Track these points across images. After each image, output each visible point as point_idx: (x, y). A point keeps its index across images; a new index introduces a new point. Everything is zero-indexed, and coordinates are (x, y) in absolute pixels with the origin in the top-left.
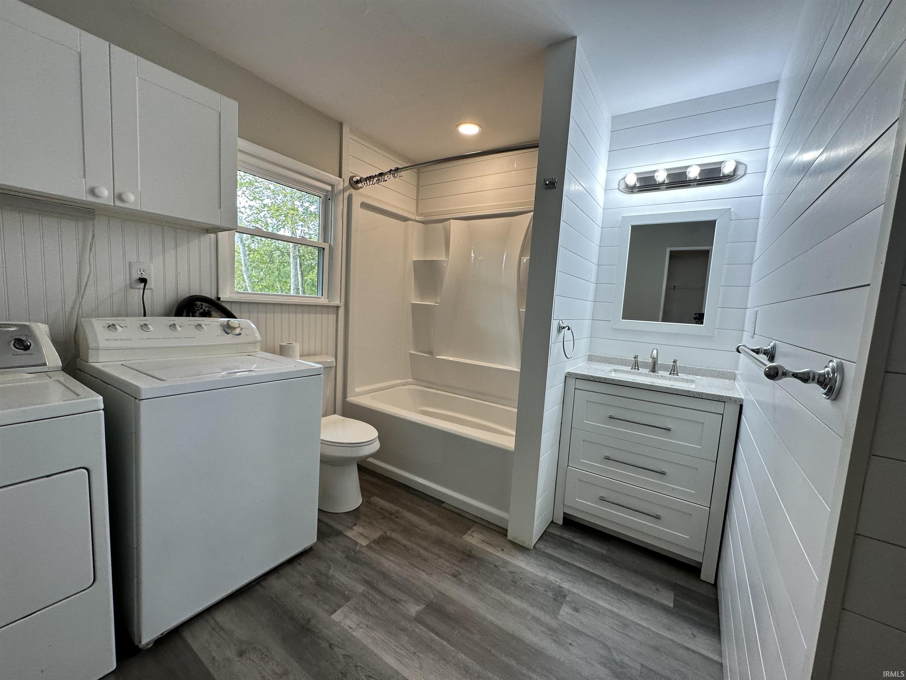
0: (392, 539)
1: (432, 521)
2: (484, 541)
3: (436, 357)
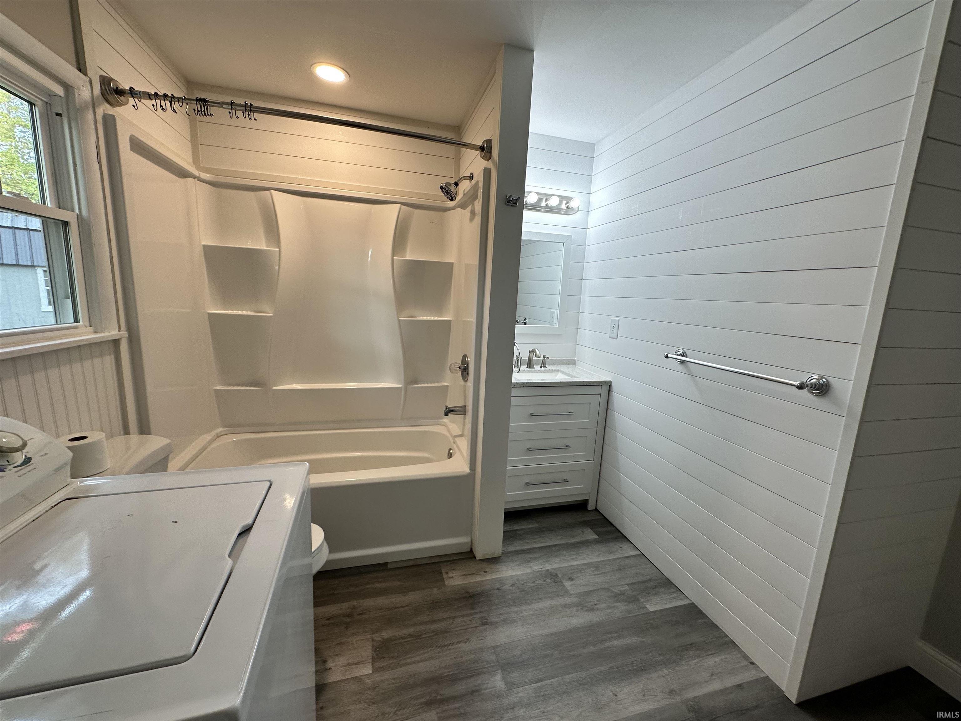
0: (389, 640)
2: (464, 575)
3: (273, 389)
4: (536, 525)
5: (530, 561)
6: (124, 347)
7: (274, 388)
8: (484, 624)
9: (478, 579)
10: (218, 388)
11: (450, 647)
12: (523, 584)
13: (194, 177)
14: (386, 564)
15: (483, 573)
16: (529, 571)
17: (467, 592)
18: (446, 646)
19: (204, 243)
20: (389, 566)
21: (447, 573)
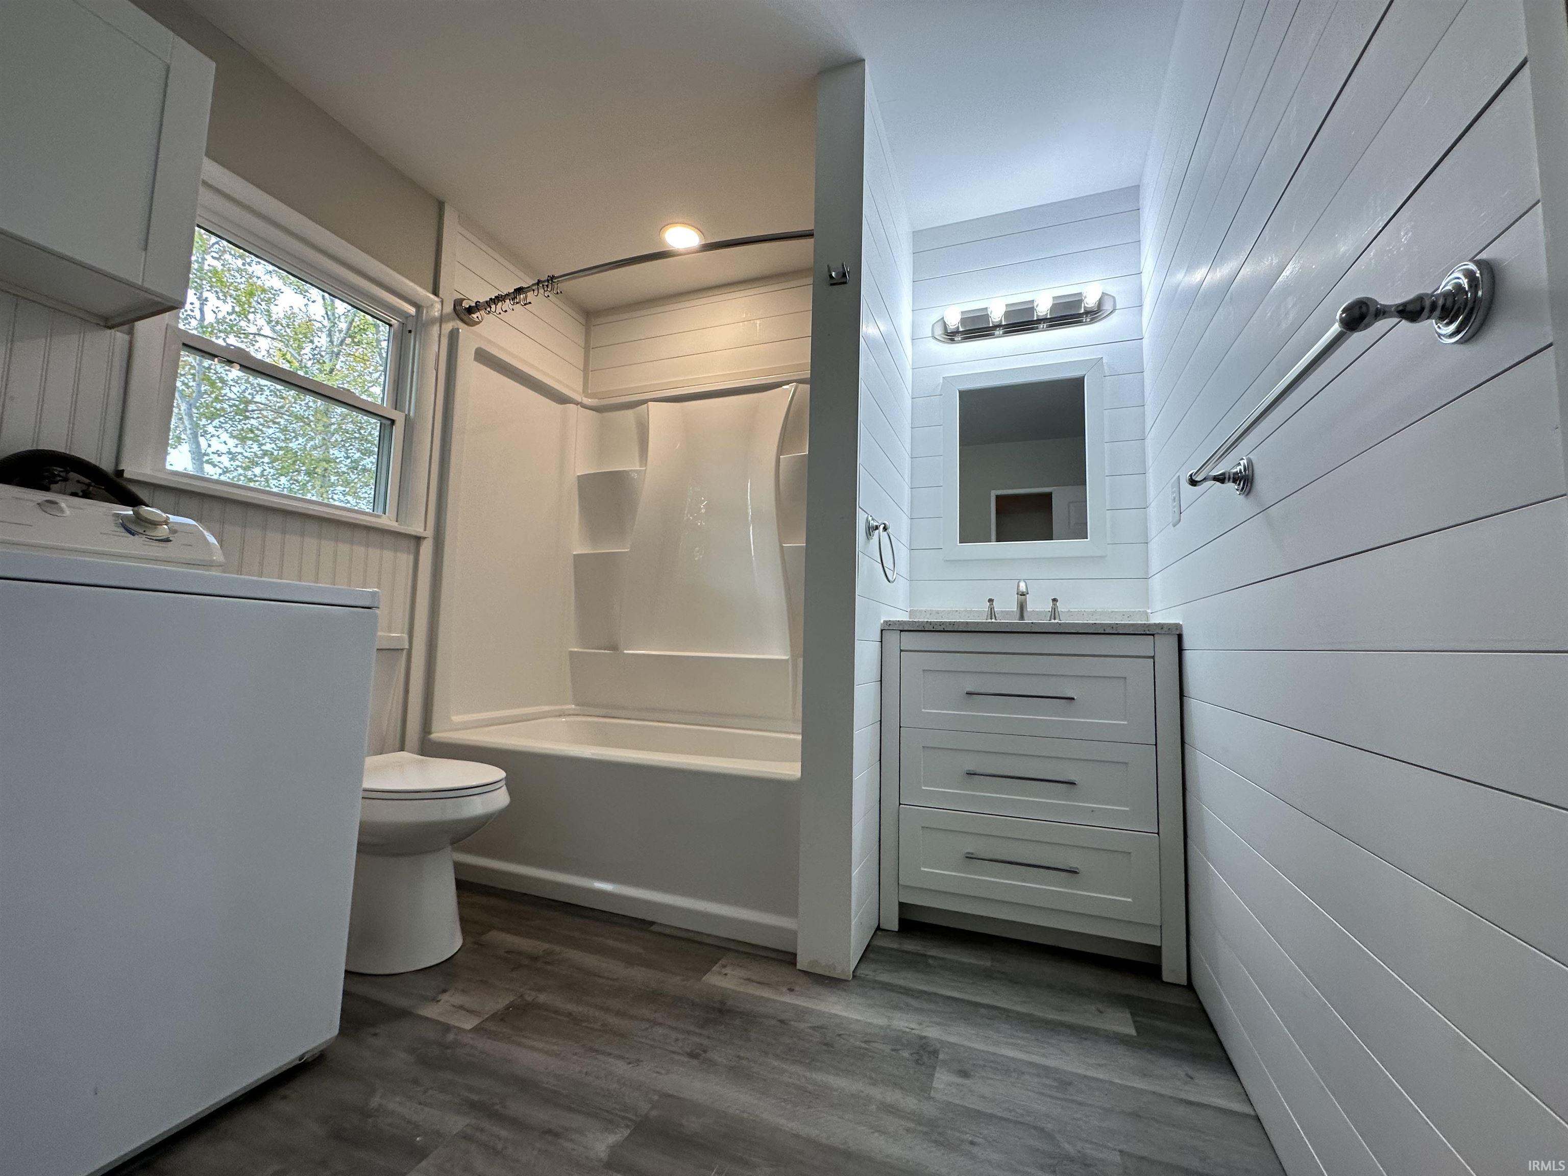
0: (539, 1006)
1: (630, 960)
2: (749, 979)
3: (624, 654)
4: (989, 964)
5: (901, 1009)
6: (427, 549)
7: (625, 652)
8: (693, 1055)
9: (766, 993)
10: (573, 650)
11: (600, 1057)
12: (839, 1035)
13: (577, 403)
14: (652, 923)
15: (784, 989)
16: (881, 1021)
17: (722, 1003)
18: (597, 1051)
19: (579, 474)
20: (654, 928)
21: (724, 966)
